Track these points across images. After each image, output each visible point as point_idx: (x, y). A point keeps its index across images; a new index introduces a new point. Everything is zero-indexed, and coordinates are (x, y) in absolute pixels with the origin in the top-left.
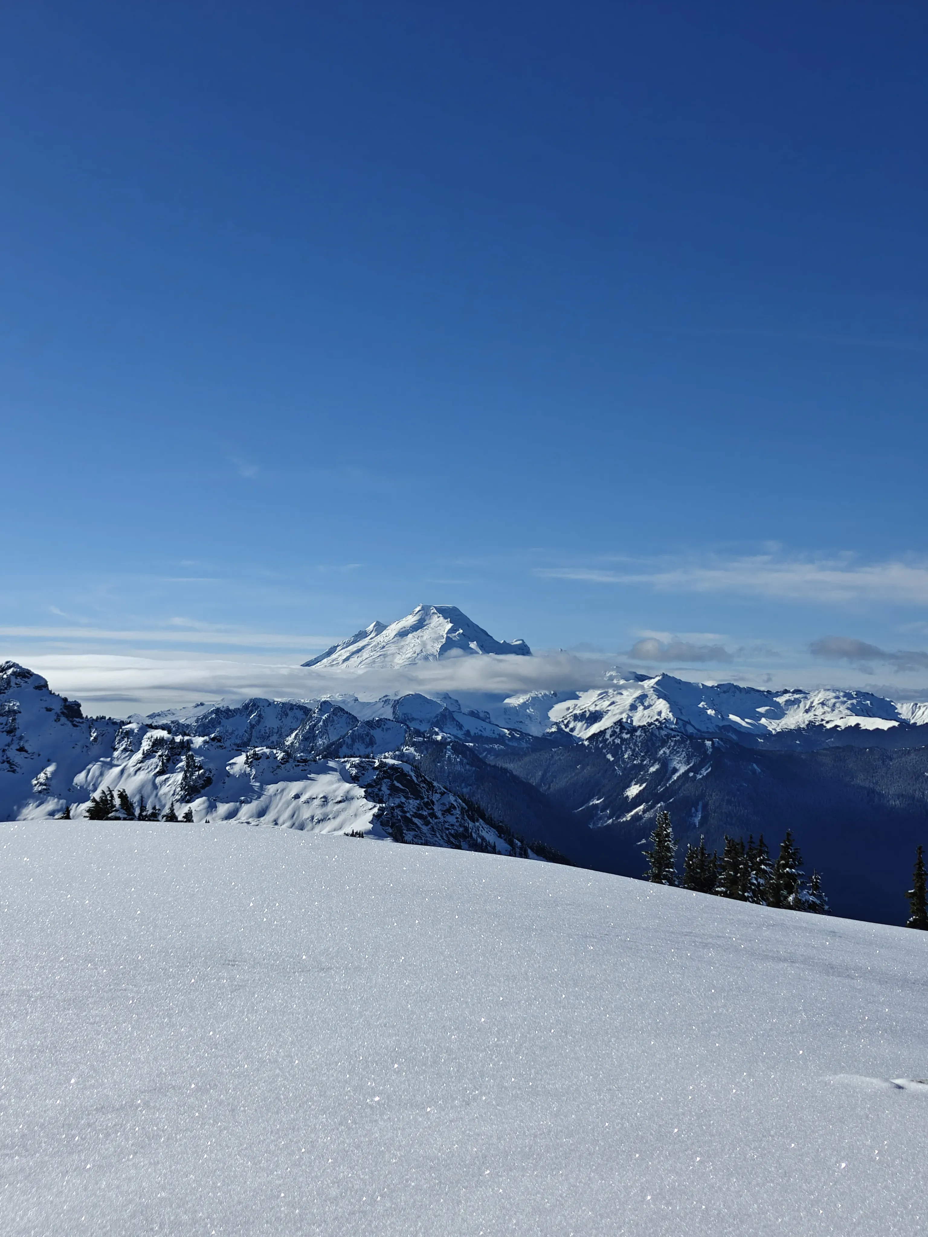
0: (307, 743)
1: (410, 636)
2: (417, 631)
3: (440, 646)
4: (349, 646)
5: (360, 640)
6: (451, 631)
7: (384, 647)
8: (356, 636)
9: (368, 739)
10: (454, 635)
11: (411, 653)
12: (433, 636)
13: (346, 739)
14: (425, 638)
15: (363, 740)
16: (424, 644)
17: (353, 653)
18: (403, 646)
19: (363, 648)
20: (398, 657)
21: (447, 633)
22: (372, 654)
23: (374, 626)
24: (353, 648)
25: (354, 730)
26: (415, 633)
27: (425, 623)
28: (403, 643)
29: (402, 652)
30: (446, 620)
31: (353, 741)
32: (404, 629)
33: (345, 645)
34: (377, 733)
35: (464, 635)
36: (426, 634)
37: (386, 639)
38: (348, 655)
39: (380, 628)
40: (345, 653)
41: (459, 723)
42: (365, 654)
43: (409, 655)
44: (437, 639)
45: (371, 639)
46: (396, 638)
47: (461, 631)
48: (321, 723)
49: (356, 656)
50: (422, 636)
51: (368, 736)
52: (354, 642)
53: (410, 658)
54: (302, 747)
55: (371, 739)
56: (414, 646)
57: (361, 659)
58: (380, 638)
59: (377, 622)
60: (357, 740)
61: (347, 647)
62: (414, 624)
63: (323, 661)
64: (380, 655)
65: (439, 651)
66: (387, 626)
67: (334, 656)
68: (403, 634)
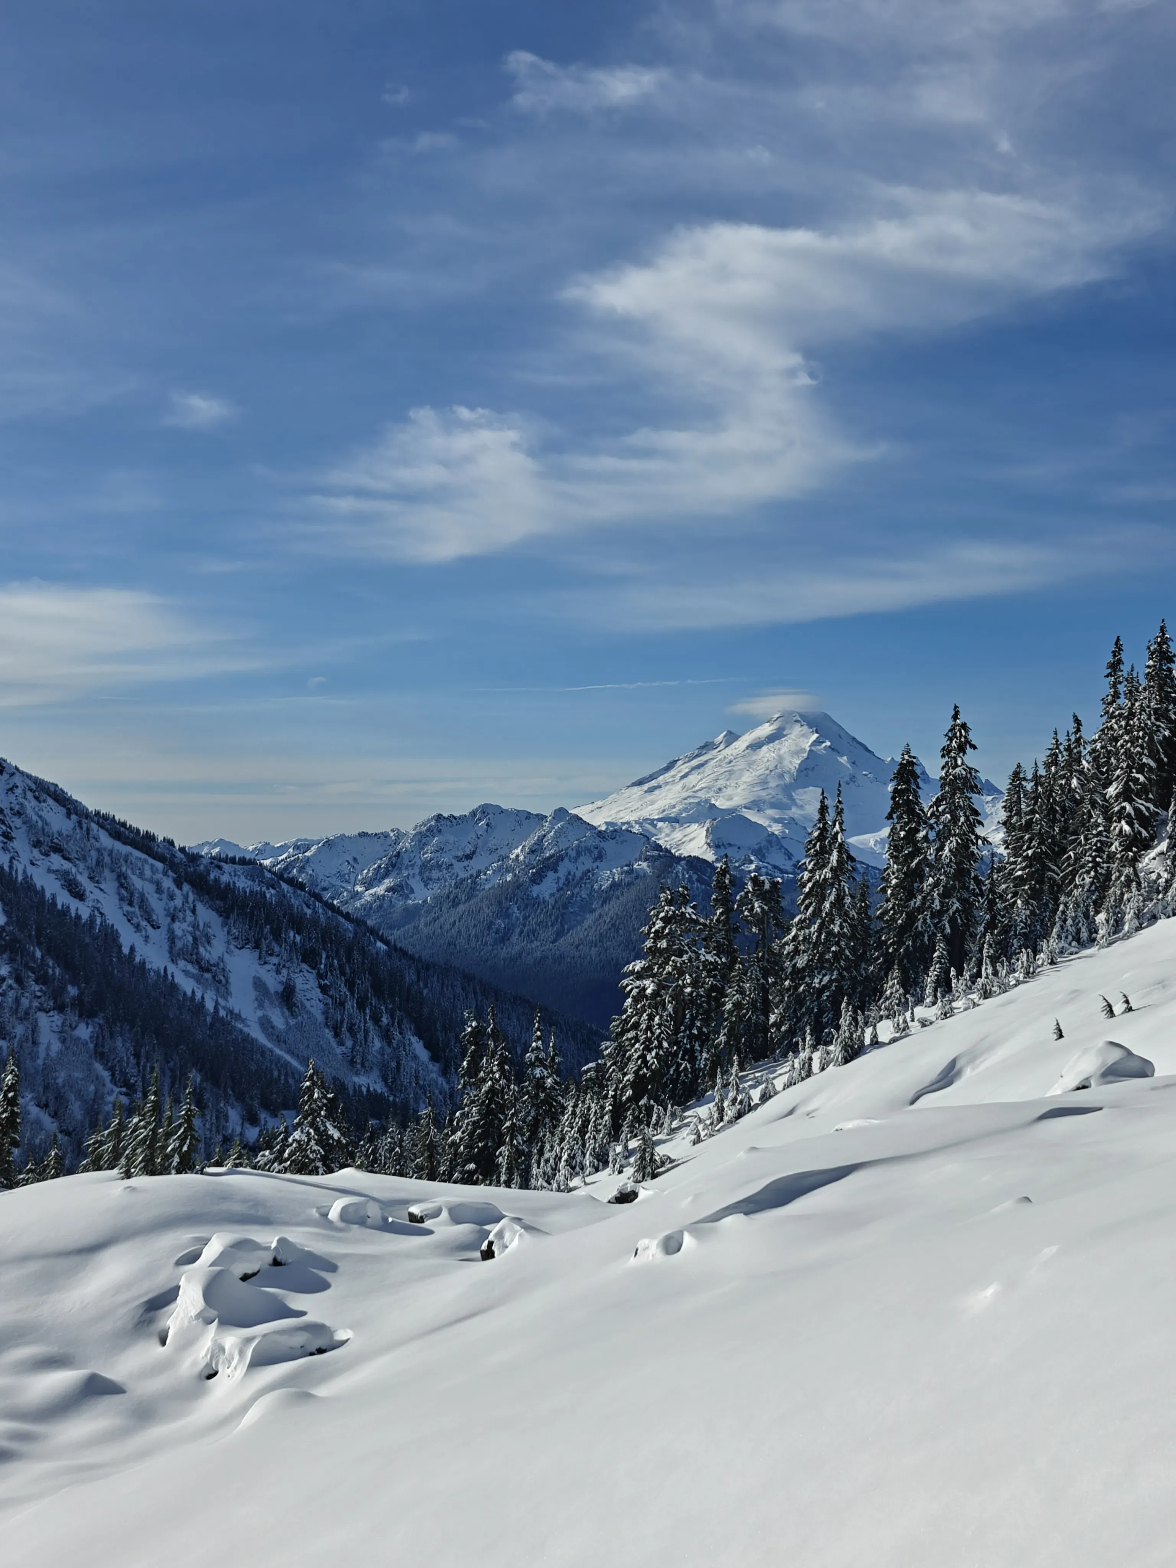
0: (533, 857)
1: (765, 748)
2: (773, 742)
3: (799, 762)
4: (692, 760)
5: (706, 753)
6: (817, 742)
7: (731, 762)
8: (702, 748)
9: (596, 852)
10: (819, 748)
11: (763, 770)
12: (793, 748)
13: (569, 851)
14: (782, 752)
15: (591, 852)
16: (781, 759)
17: (693, 769)
18: (754, 761)
19: (706, 762)
20: (747, 774)
21: (811, 746)
22: (715, 770)
23: (725, 736)
24: (695, 762)
25: (581, 842)
26: (771, 745)
27: (785, 733)
28: (754, 758)
29: (753, 769)
30: (811, 730)
31: (579, 854)
32: (758, 740)
33: (687, 759)
34: (609, 846)
35: (833, 749)
36: (785, 746)
37: (735, 752)
38: (687, 770)
39: (732, 737)
40: (685, 769)
41: (789, 852)
42: (708, 769)
43: (760, 772)
44: (797, 753)
45: (719, 751)
46: (747, 751)
47: (828, 743)
48: (552, 834)
49: (695, 772)
50: (779, 749)
51: (597, 848)
52: (698, 756)
53: (760, 775)
54: (527, 861)
55: (600, 852)
56: (768, 761)
57: (702, 776)
58: (728, 751)
59: (728, 731)
60: (583, 853)
61: (689, 761)
62: (772, 734)
63: (659, 779)
64: (726, 772)
65: (797, 767)
66: (740, 737)
67: (672, 772)
68: (756, 746)
